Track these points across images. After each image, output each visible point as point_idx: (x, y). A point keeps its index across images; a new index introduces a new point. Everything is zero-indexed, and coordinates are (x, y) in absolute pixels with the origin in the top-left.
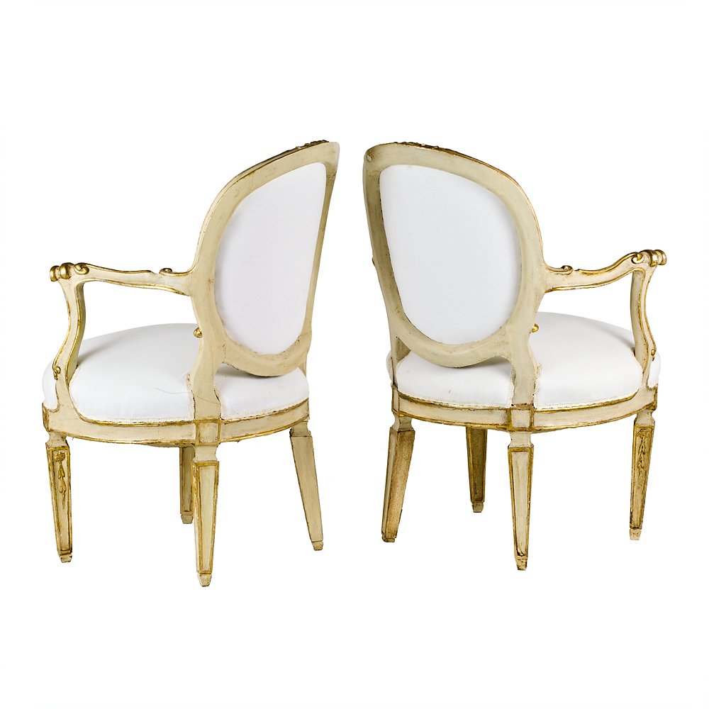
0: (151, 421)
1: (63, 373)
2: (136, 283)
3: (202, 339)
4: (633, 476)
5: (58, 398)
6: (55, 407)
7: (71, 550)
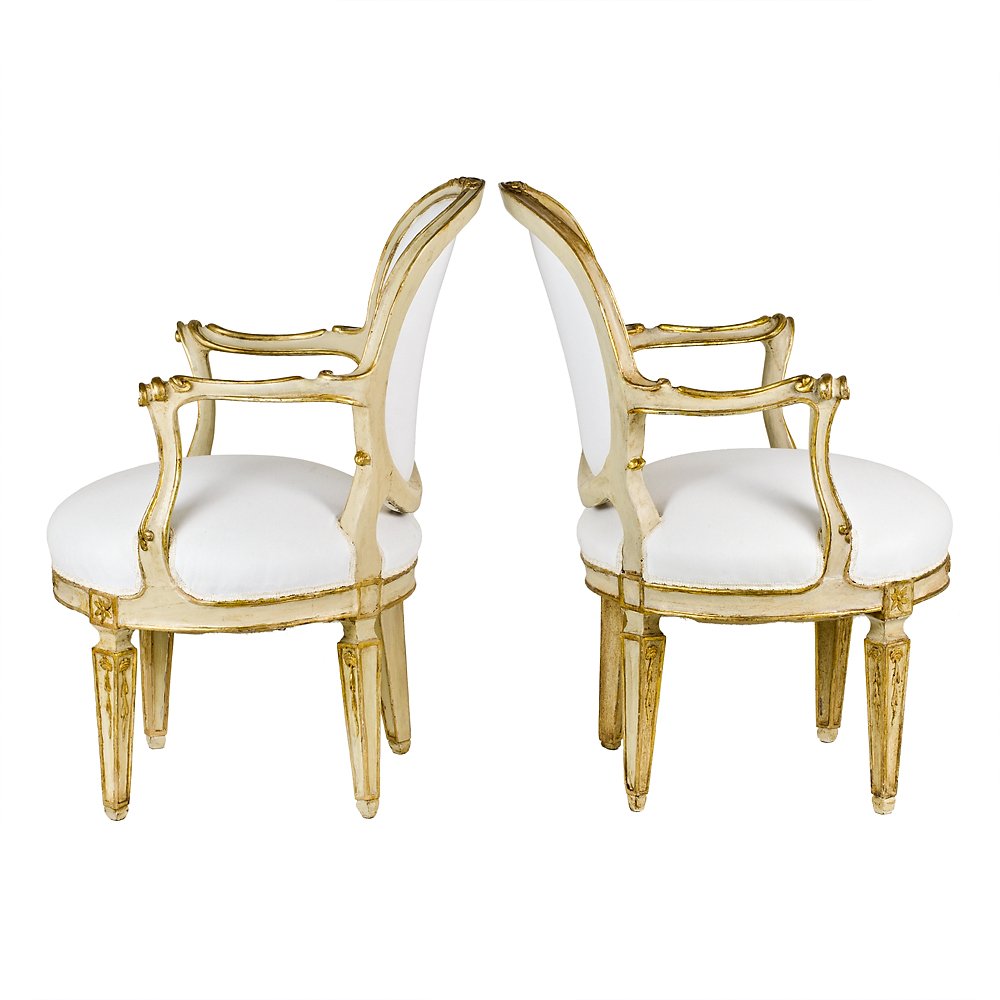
0: (304, 592)
1: (158, 540)
2: (285, 396)
3: (367, 467)
4: (870, 717)
5: (144, 577)
6: (137, 590)
7: (128, 800)
